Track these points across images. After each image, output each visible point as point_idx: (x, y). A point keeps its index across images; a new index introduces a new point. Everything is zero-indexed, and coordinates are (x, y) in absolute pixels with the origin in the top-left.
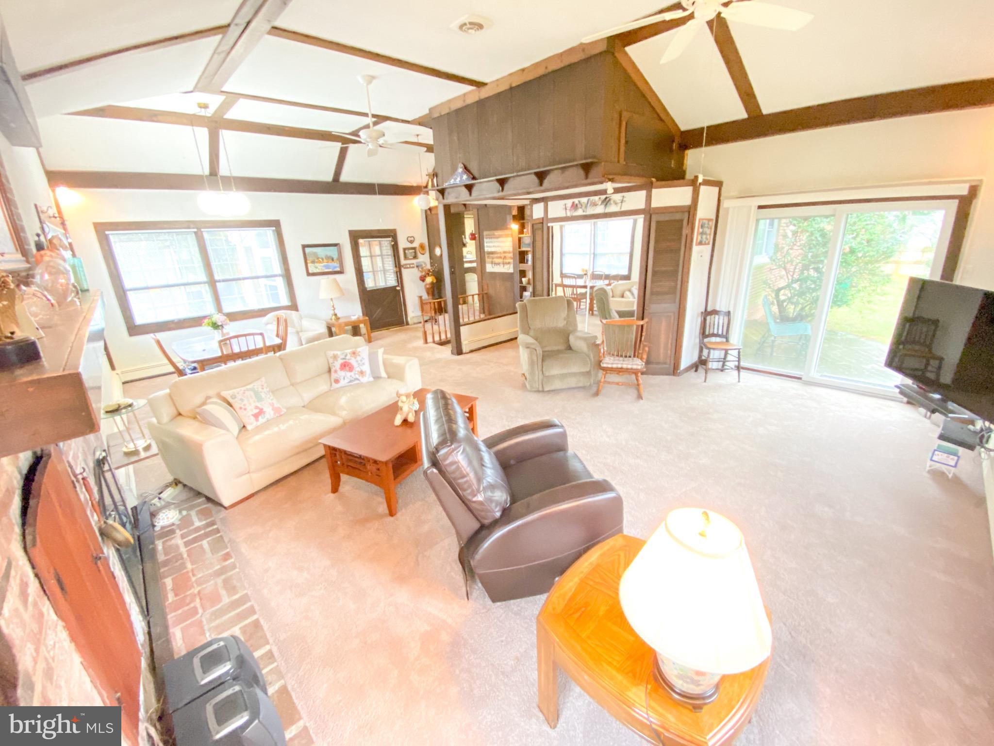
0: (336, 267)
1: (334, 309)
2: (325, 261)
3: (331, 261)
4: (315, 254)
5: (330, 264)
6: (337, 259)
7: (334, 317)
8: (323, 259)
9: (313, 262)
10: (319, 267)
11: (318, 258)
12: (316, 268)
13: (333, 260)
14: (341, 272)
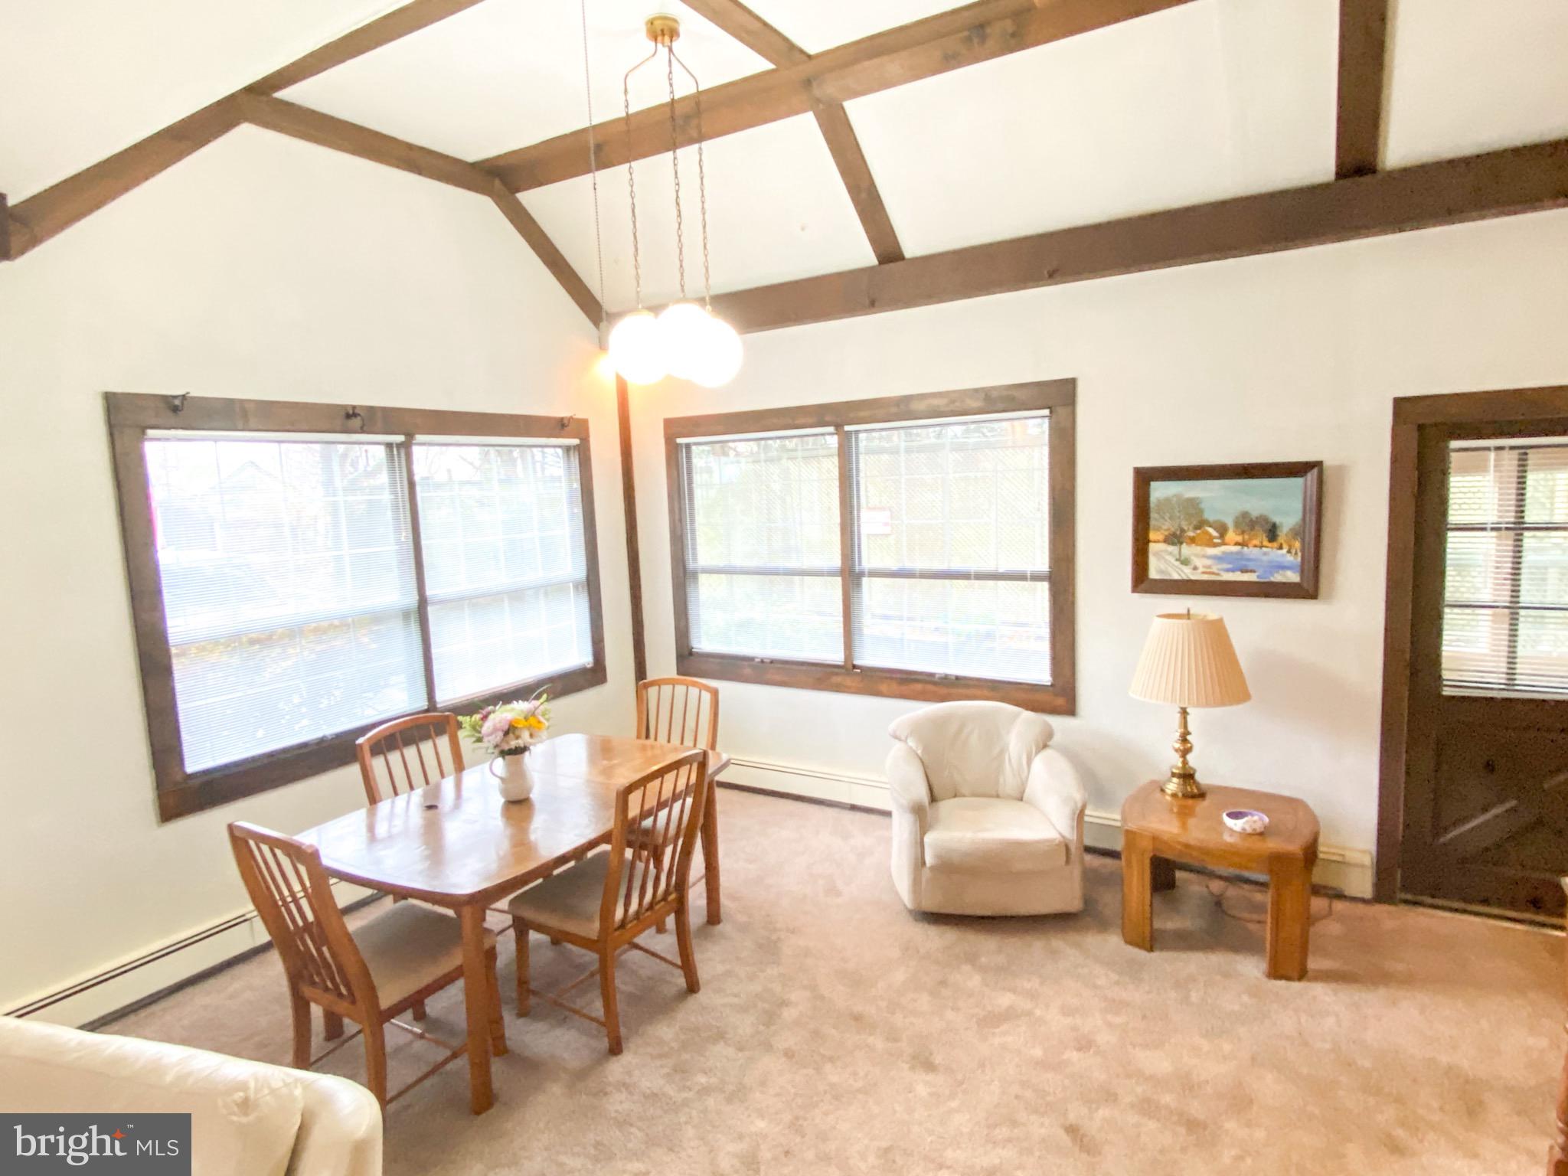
0: (1282, 567)
1: (1185, 752)
2: (1231, 535)
3: (1262, 537)
4: (1192, 507)
5: (1251, 552)
6: (1297, 533)
7: (1173, 786)
8: (1222, 530)
9: (1175, 538)
10: (1199, 562)
11: (1201, 524)
12: (1185, 562)
13: (1272, 533)
14: (1308, 588)
